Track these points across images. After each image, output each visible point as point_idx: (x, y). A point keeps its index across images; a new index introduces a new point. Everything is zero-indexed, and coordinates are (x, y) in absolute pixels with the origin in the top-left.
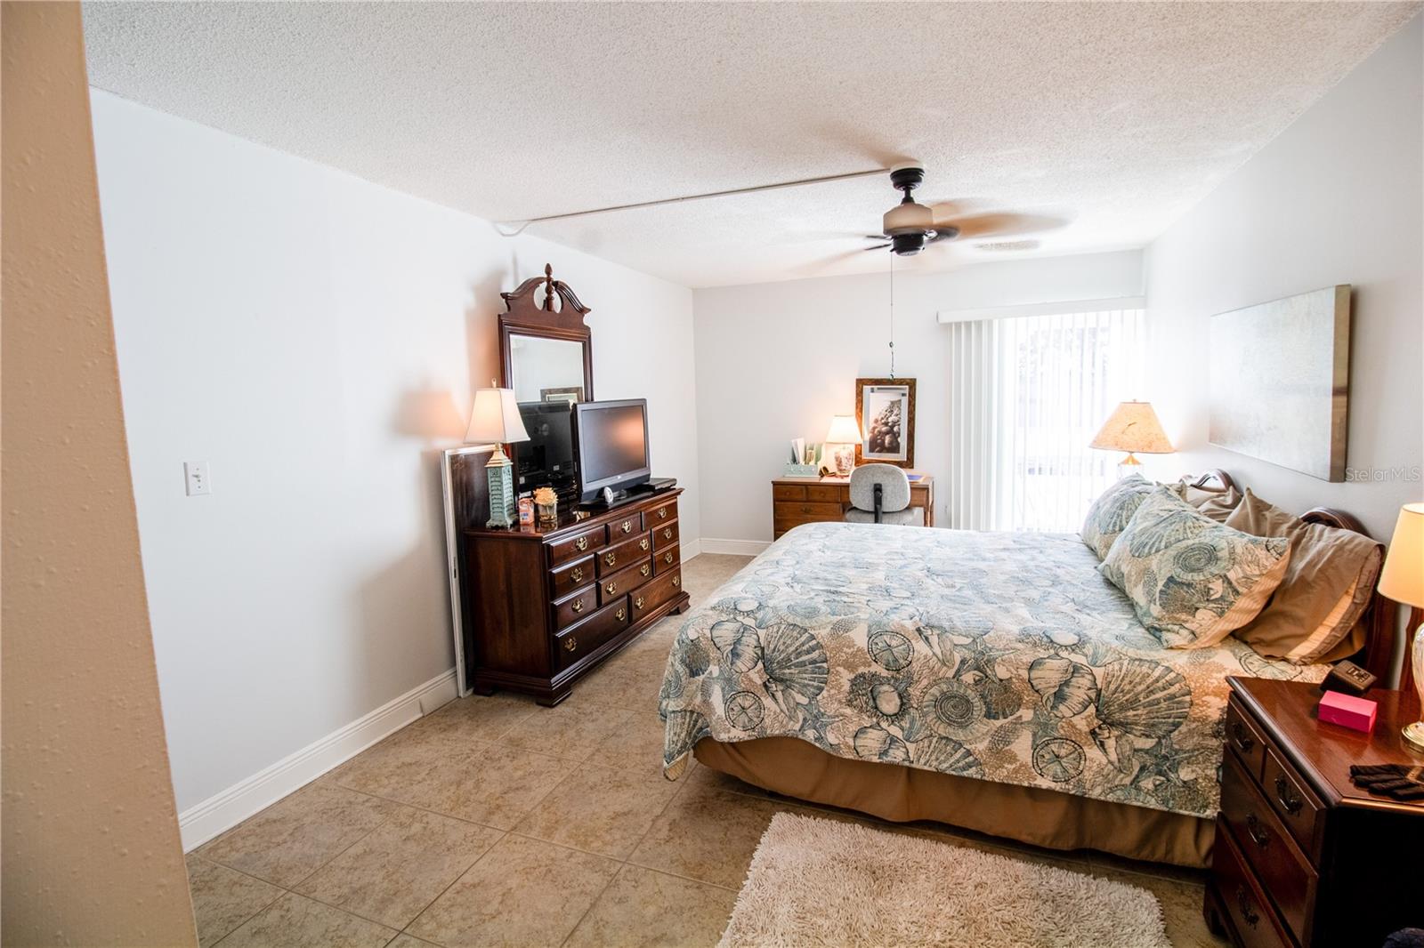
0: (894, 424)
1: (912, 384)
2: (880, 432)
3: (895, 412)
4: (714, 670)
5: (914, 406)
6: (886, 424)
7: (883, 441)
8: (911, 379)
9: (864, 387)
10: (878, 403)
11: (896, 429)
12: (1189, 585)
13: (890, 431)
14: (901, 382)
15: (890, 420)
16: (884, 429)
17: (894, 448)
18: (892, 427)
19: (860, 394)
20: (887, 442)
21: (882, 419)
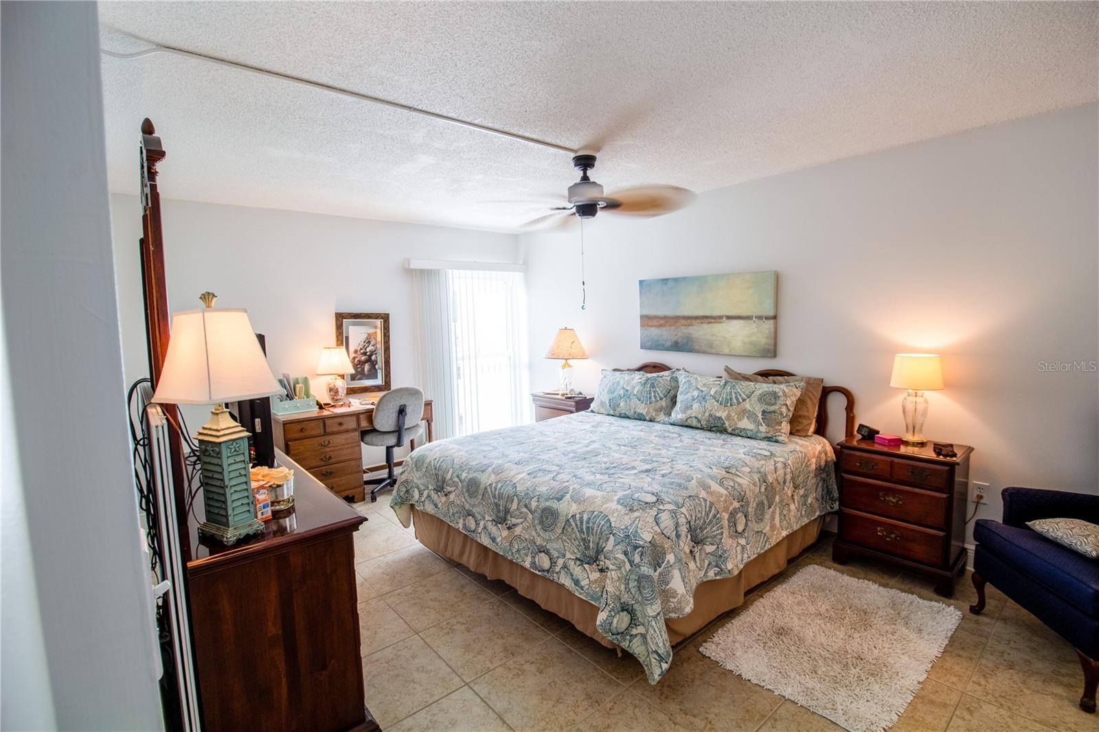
0: (372, 353)
1: (385, 318)
2: (359, 361)
3: (372, 343)
4: (670, 558)
5: (389, 337)
6: (365, 354)
7: (363, 369)
8: (385, 314)
9: (344, 320)
10: (357, 334)
11: (373, 358)
12: (774, 412)
13: (369, 360)
14: (377, 316)
15: (368, 350)
16: (363, 358)
17: (373, 374)
18: (370, 356)
19: (339, 327)
20: (366, 369)
21: (361, 349)
